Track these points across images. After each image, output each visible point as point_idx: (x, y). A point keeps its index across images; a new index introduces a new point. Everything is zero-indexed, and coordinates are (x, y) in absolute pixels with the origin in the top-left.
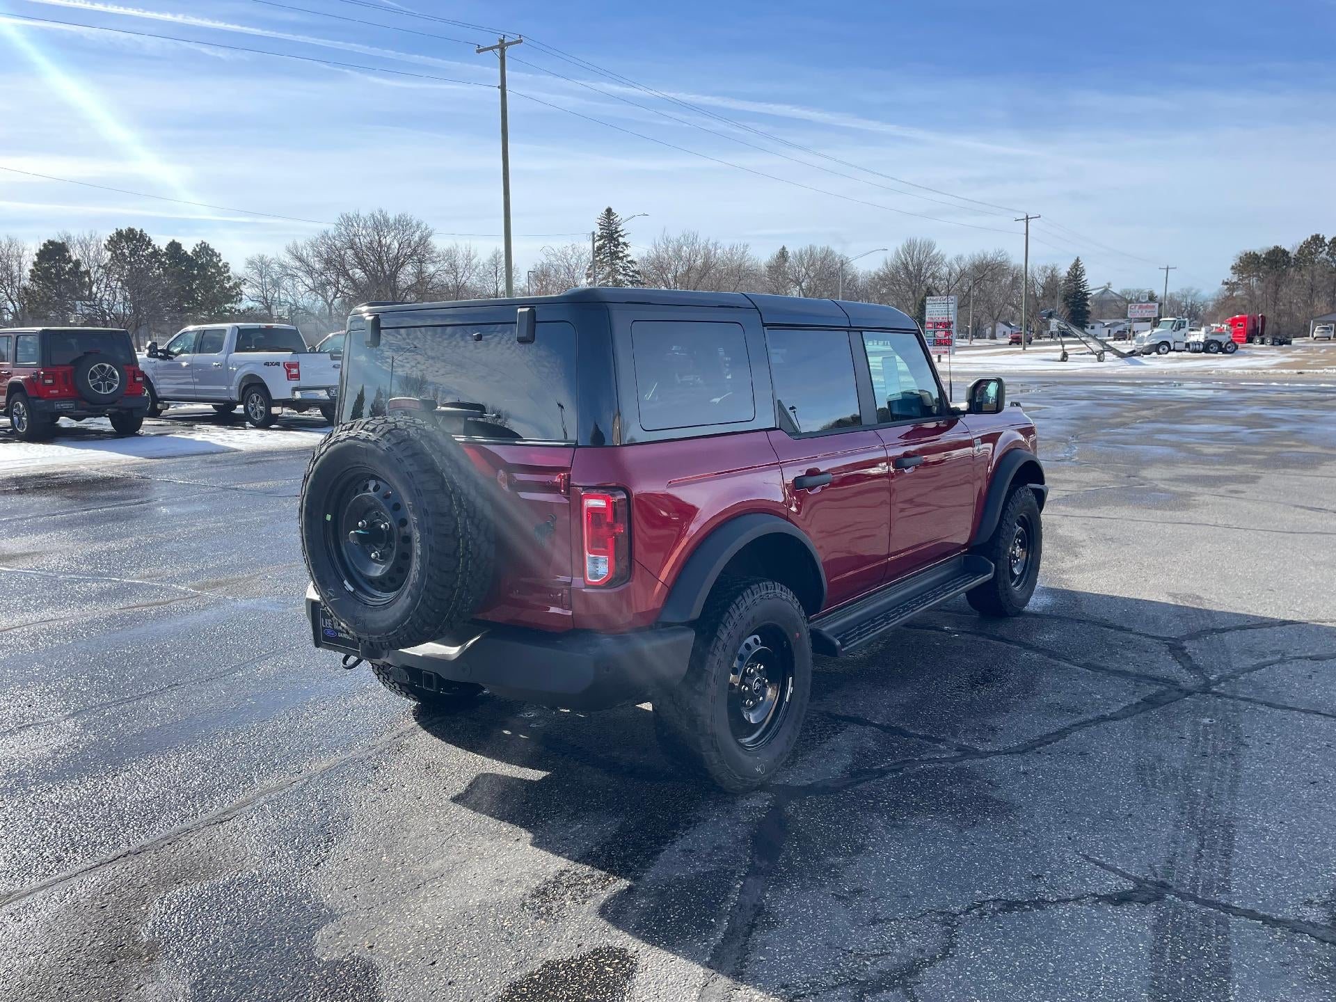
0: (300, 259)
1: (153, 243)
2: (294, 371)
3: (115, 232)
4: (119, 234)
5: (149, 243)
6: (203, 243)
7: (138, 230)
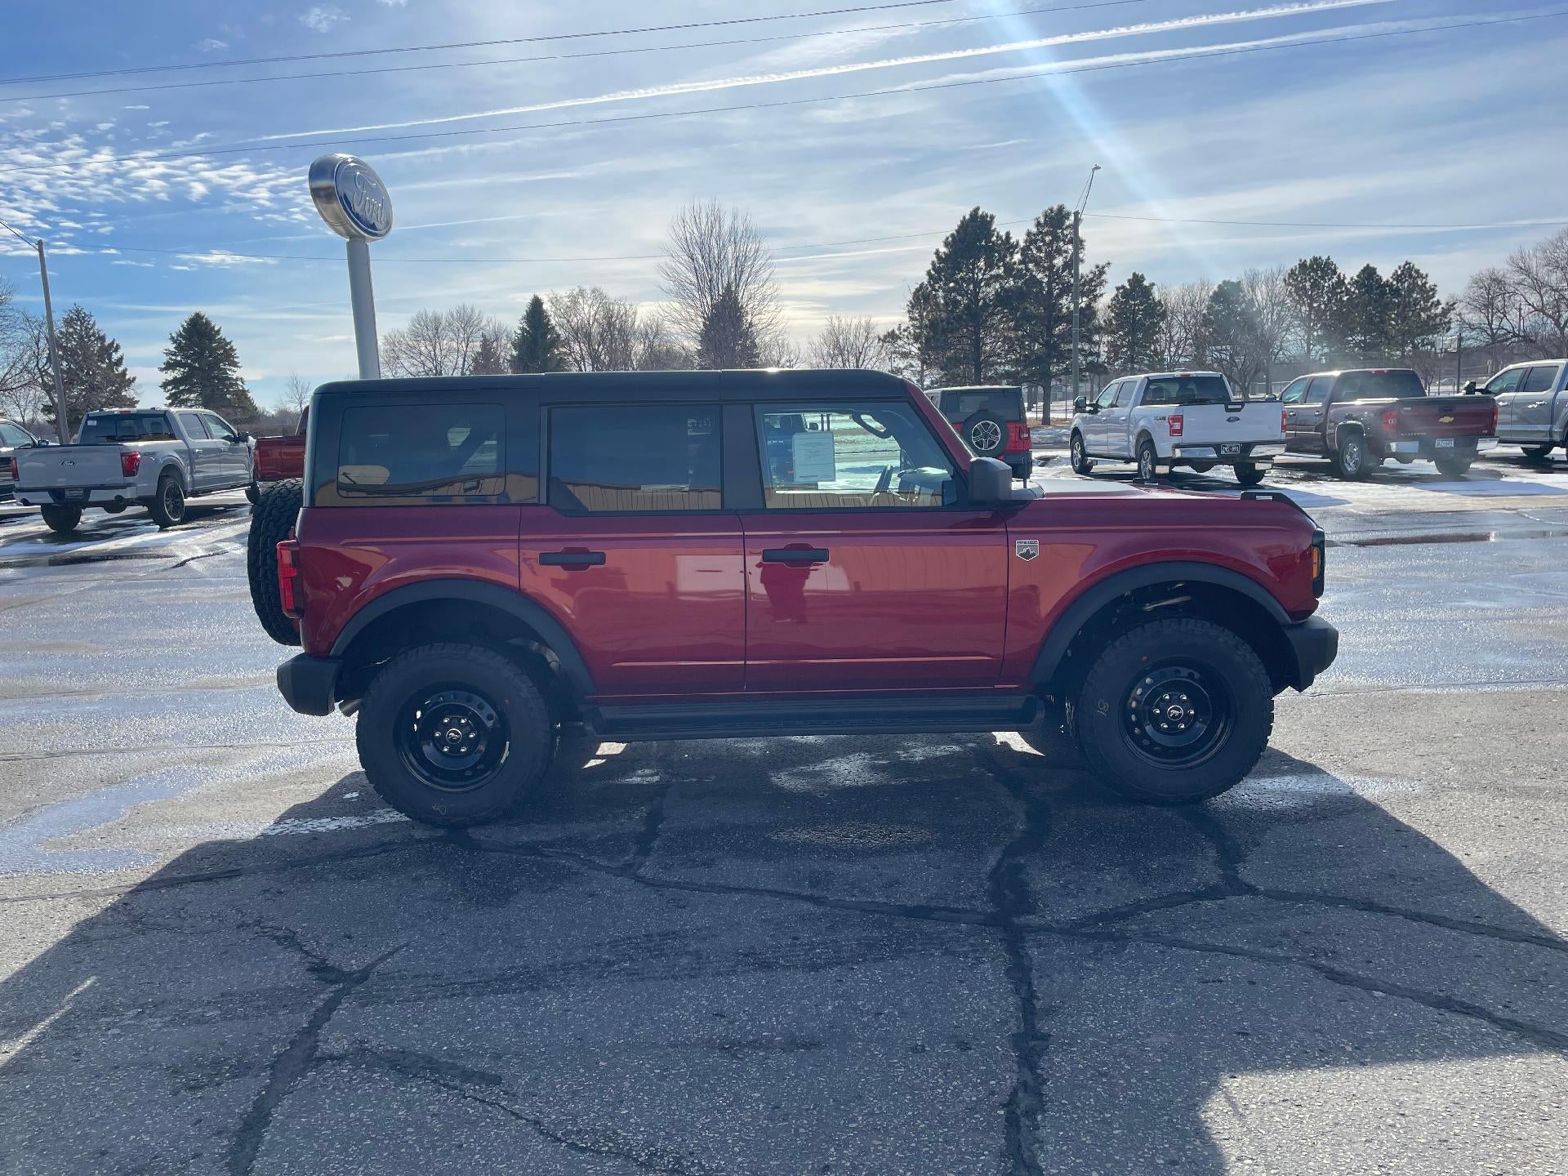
0: (1527, 272)
1: (1338, 271)
2: (1177, 426)
3: (1297, 263)
4: (1303, 265)
5: (1334, 272)
6: (1407, 263)
7: (1324, 258)
